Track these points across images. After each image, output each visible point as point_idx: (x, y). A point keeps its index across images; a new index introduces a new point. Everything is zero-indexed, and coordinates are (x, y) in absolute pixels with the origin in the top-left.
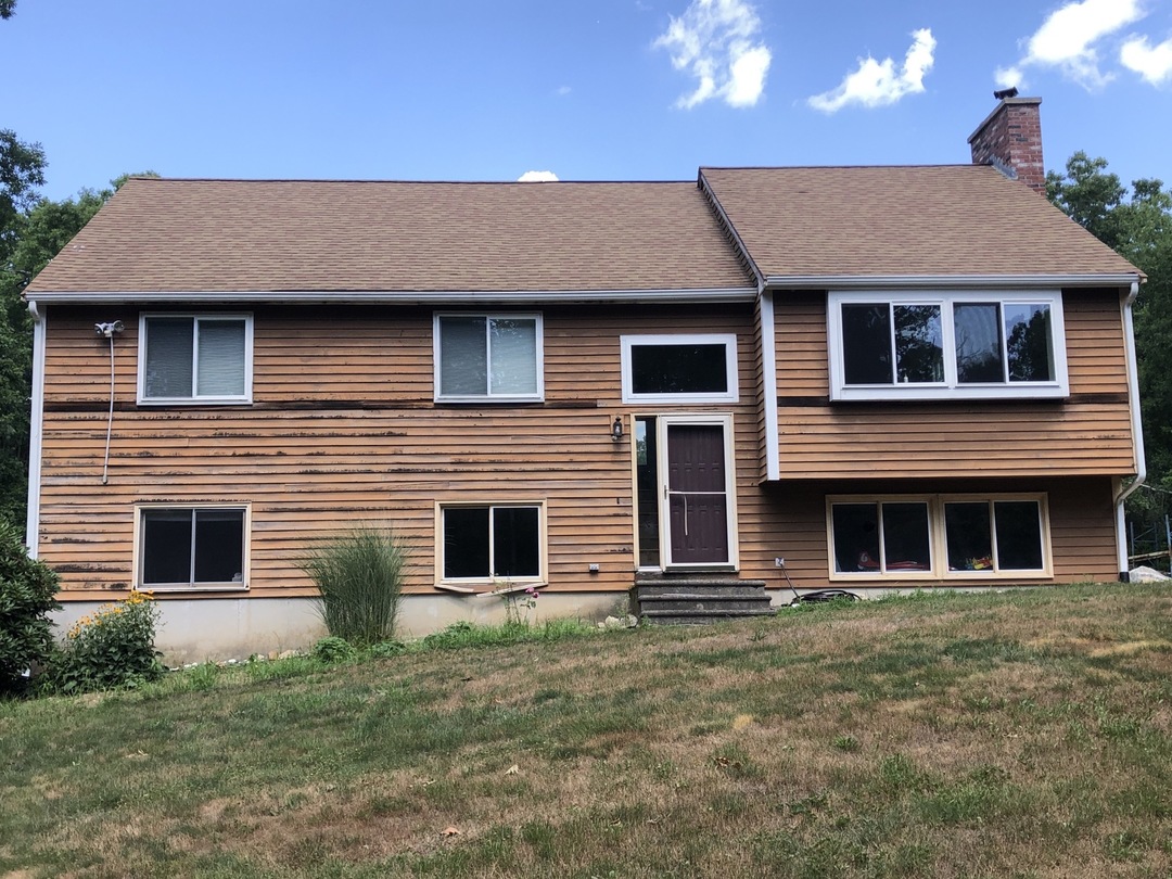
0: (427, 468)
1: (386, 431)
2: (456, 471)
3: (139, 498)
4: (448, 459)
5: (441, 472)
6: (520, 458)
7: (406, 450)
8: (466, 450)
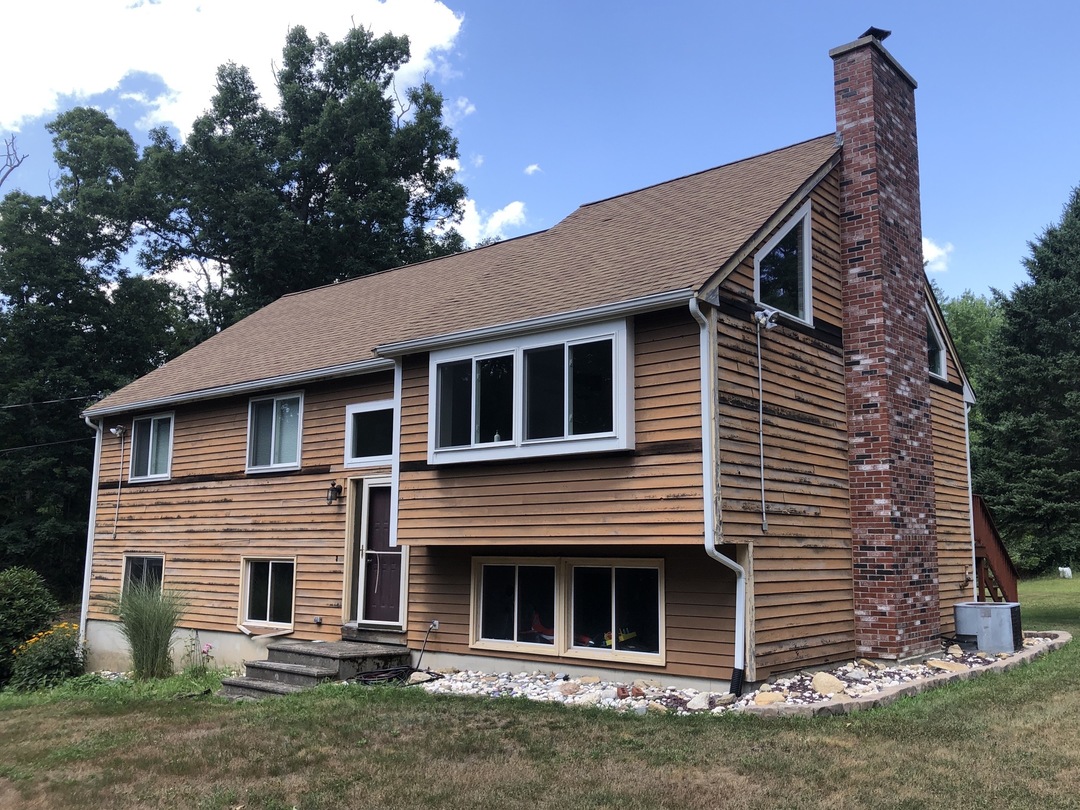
0: (240, 527)
1: (223, 498)
2: (253, 531)
3: (126, 549)
4: (250, 521)
5: (247, 531)
6: (286, 520)
7: (233, 513)
8: (260, 512)
